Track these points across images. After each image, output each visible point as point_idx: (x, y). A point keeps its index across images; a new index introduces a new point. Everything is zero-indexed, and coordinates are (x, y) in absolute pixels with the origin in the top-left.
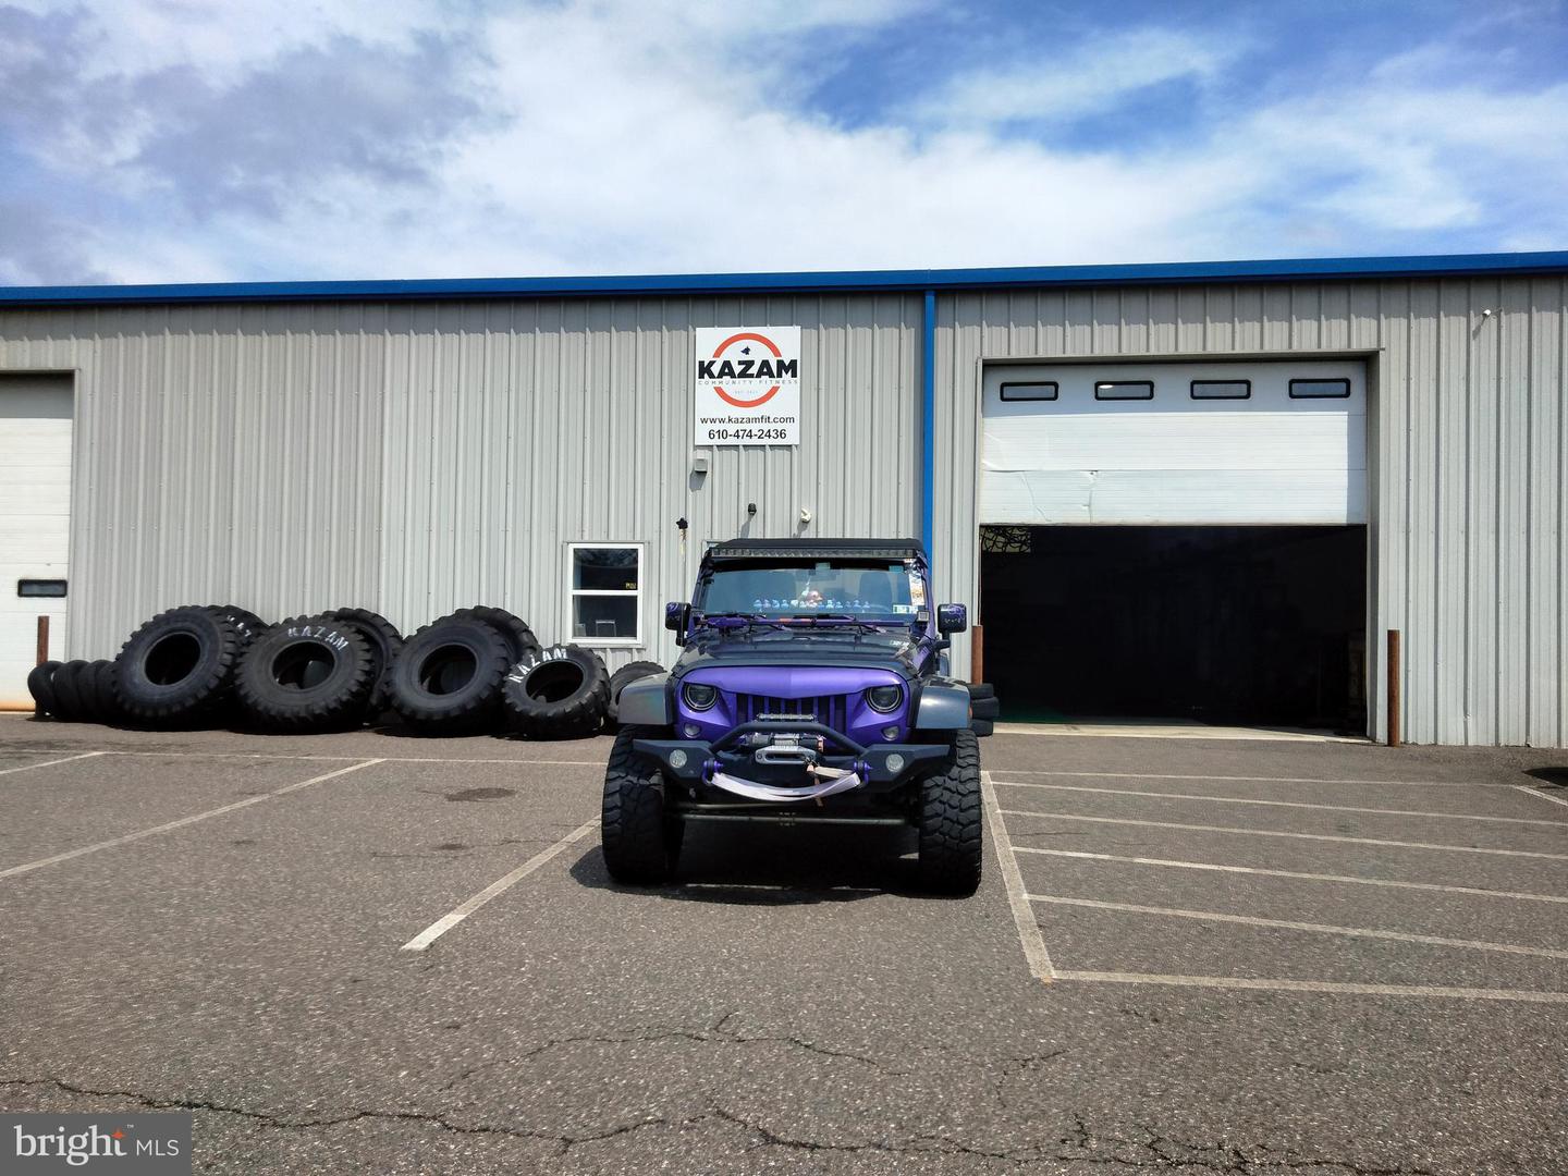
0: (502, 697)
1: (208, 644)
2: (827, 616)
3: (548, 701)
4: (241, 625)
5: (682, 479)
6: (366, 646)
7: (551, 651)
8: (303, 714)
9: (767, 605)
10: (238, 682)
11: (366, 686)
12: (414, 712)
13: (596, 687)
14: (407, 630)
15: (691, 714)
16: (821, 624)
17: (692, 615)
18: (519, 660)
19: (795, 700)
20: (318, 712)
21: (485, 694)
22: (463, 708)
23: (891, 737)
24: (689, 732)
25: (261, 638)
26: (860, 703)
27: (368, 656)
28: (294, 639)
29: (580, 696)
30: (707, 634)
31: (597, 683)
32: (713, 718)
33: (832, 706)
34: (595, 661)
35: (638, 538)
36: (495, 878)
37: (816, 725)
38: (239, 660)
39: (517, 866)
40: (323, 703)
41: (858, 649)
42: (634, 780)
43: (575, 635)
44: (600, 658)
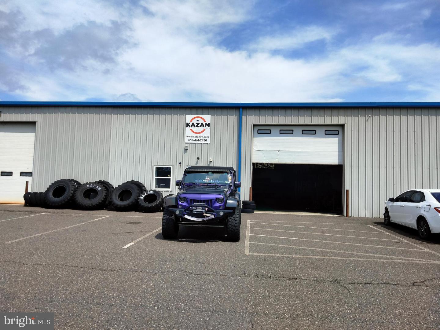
0: (138, 202)
1: (68, 188)
2: (211, 184)
3: (149, 203)
4: (75, 184)
5: (182, 150)
6: (106, 190)
7: (150, 191)
8: (90, 205)
9: (198, 181)
10: (75, 198)
11: (105, 199)
12: (117, 205)
13: (160, 200)
14: (115, 186)
15: (180, 203)
16: (209, 185)
17: (182, 183)
18: (142, 193)
19: (202, 201)
20: (94, 205)
21: (134, 201)
22: (128, 204)
23: (221, 208)
24: (180, 207)
25: (81, 187)
26: (215, 201)
27: (106, 192)
28: (88, 187)
29: (157, 202)
30: (185, 187)
31: (160, 199)
32: (185, 204)
33: (209, 202)
34: (160, 194)
35: (171, 165)
36: (139, 238)
37: (205, 205)
38: (75, 192)
39: (143, 236)
40: (95, 203)
41: (217, 191)
42: (169, 217)
43: (155, 188)
44: (161, 193)
